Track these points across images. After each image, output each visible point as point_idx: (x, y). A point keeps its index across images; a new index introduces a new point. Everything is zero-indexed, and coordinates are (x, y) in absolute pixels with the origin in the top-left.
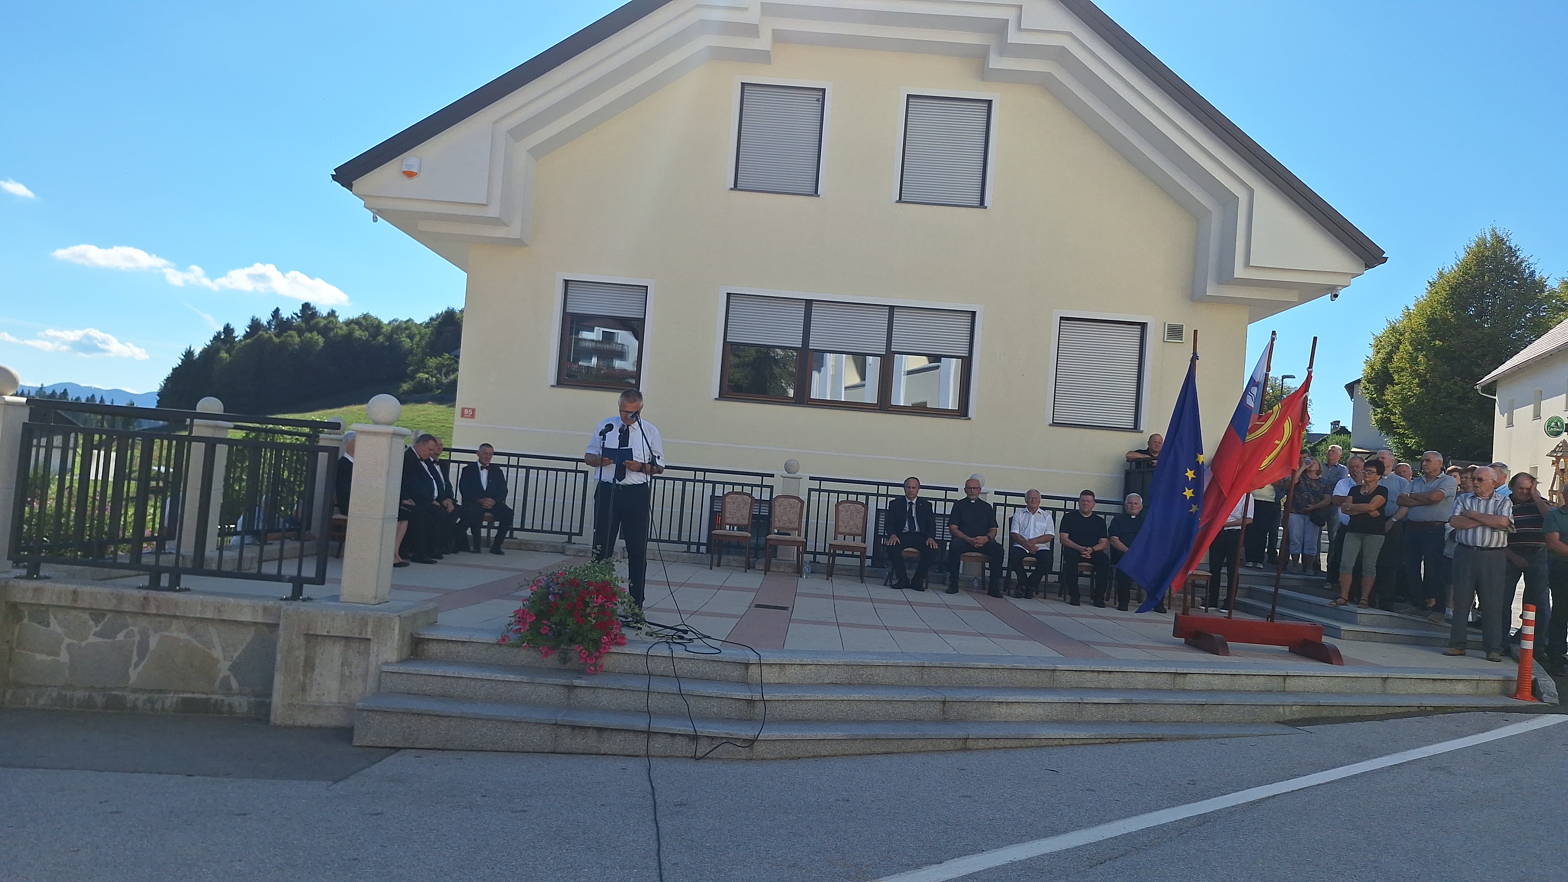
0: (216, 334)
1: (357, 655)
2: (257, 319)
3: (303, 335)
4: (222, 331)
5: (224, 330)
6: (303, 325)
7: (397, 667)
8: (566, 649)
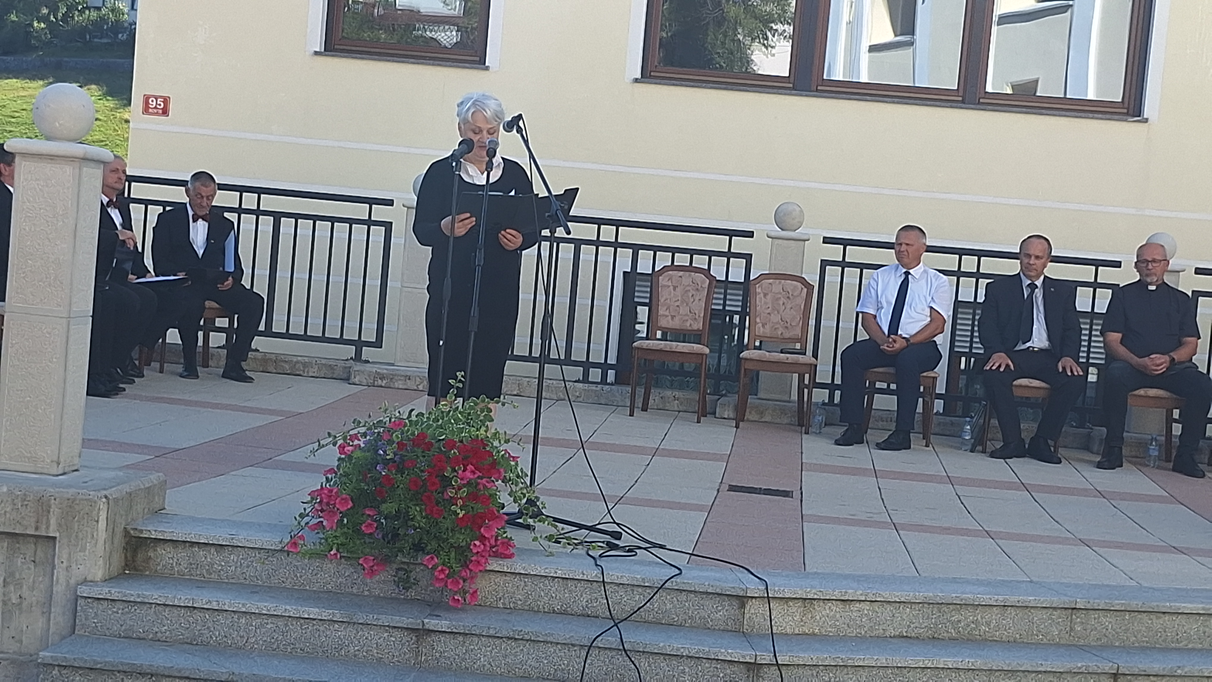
8: (407, 563)
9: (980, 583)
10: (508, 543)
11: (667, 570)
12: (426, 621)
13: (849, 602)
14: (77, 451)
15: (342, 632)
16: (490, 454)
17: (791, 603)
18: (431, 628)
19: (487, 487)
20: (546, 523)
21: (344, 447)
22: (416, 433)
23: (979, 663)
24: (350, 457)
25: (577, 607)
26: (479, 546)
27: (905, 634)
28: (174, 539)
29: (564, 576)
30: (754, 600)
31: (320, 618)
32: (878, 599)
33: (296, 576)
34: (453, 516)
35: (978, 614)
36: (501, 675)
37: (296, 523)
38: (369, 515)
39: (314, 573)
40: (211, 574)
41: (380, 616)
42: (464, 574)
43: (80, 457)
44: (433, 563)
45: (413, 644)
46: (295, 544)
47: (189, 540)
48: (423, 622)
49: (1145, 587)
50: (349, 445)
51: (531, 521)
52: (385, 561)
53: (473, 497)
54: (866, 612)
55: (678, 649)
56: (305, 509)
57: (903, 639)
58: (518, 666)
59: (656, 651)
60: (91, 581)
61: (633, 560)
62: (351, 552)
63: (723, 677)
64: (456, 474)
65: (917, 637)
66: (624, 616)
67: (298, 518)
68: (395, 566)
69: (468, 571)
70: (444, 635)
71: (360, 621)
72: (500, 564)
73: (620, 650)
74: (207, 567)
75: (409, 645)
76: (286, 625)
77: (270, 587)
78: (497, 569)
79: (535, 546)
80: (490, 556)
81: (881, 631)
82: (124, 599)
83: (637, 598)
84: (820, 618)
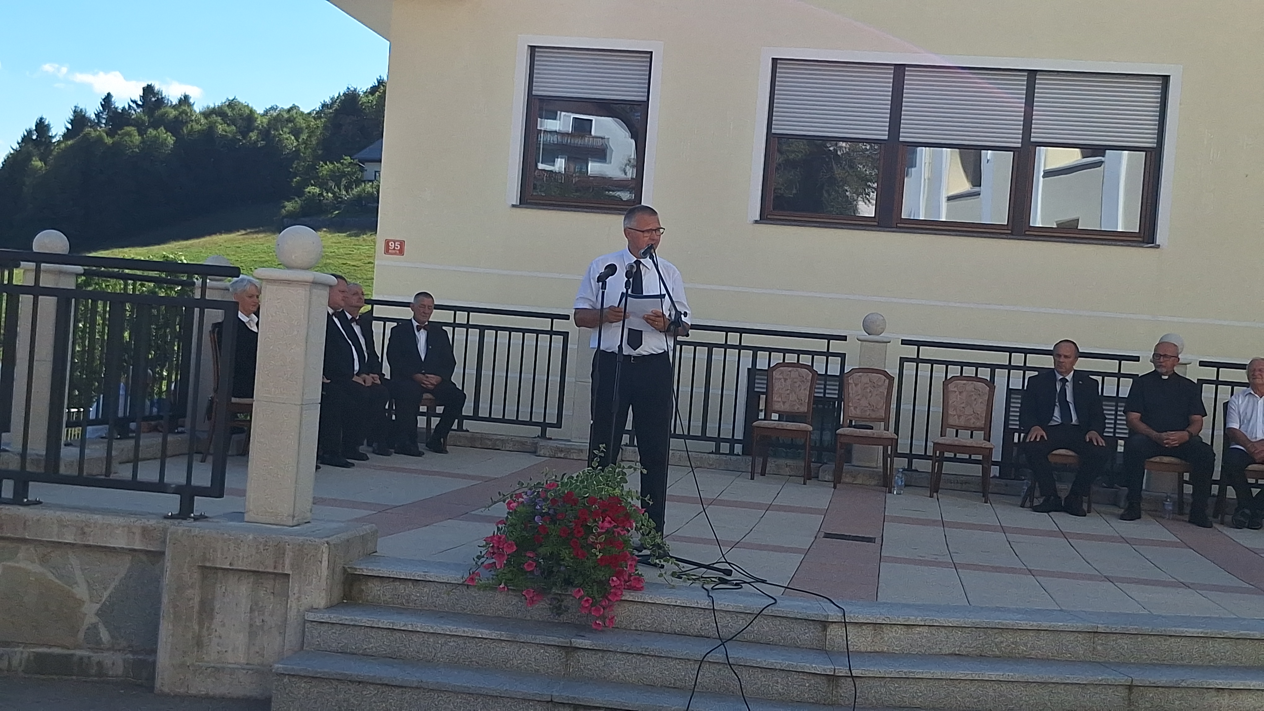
0: (26, 134)
1: (272, 597)
2: (81, 110)
3: (146, 134)
4: (34, 128)
5: (36, 126)
6: (146, 118)
7: (327, 615)
8: (560, 594)
9: (1018, 611)
10: (639, 578)
11: (766, 600)
12: (573, 640)
13: (911, 627)
14: (309, 508)
15: (508, 648)
16: (624, 508)
17: (864, 627)
18: (578, 646)
19: (620, 534)
20: (670, 562)
21: (511, 503)
22: (566, 492)
23: (1017, 677)
24: (515, 511)
25: (694, 629)
26: (616, 581)
27: (957, 653)
28: (381, 575)
29: (682, 605)
30: (833, 624)
31: (490, 637)
32: (935, 624)
33: (474, 604)
34: (594, 558)
35: (1017, 636)
36: (632, 683)
37: (474, 563)
38: (530, 557)
39: (488, 602)
40: (408, 603)
41: (538, 637)
42: (604, 604)
43: (311, 512)
44: (580, 594)
45: (563, 658)
46: (472, 579)
47: (392, 576)
48: (571, 641)
49: (1155, 615)
50: (514, 501)
51: (657, 561)
52: (541, 593)
53: (610, 542)
54: (925, 635)
55: (772, 664)
56: (481, 552)
57: (956, 657)
58: (645, 676)
59: (755, 665)
60: (317, 609)
61: (738, 592)
62: (517, 586)
63: (809, 686)
64: (596, 524)
65: (968, 655)
66: (731, 636)
67: (475, 559)
68: (550, 596)
69: (607, 601)
70: (587, 651)
71: (522, 641)
72: (633, 595)
73: (726, 664)
74: (406, 598)
75: (560, 659)
76: (465, 643)
77: (454, 613)
78: (629, 599)
79: (660, 580)
80: (624, 588)
81: (938, 650)
82: (340, 622)
83: (741, 623)
84: (888, 639)
